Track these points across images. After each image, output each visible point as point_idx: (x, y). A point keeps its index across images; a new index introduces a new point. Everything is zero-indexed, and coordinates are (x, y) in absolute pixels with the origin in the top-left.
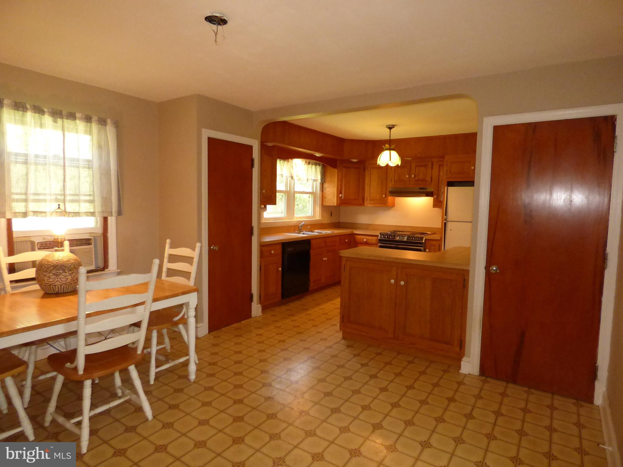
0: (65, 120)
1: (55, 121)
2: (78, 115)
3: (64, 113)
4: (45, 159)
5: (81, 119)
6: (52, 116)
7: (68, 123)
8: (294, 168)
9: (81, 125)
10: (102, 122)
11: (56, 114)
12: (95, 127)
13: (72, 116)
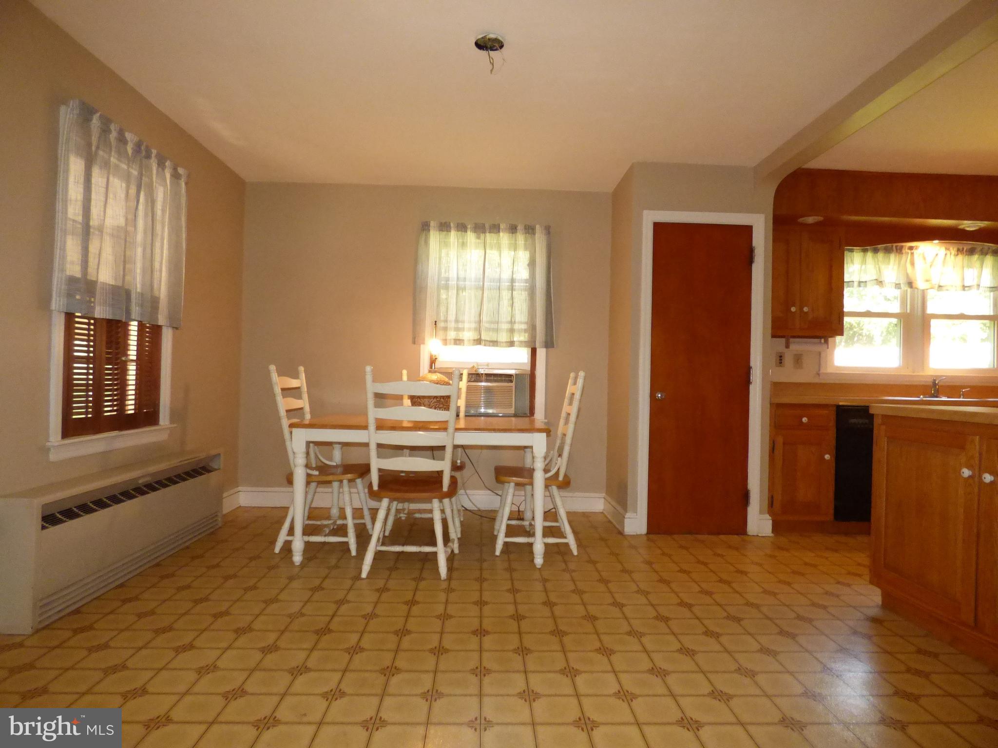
0: (488, 235)
1: (478, 238)
2: (502, 226)
3: (487, 226)
4: (464, 281)
5: (505, 230)
6: (475, 232)
7: (490, 237)
8: (916, 265)
9: (504, 238)
10: (530, 230)
11: (480, 229)
12: (521, 238)
13: (495, 229)
